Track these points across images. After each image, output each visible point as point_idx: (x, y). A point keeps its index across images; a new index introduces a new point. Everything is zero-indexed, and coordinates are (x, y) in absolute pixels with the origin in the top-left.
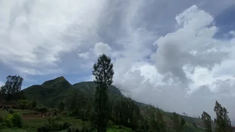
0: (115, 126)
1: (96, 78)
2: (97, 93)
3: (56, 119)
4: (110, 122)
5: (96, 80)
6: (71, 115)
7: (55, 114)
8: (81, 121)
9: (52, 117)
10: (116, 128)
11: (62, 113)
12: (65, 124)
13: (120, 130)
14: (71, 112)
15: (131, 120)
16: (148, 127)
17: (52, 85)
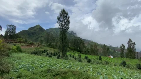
0: (71, 51)
1: (60, 25)
2: (61, 34)
3: (40, 48)
4: (68, 49)
5: (59, 27)
6: (47, 46)
7: (38, 45)
8: (53, 49)
9: (37, 47)
10: (71, 52)
11: (42, 45)
12: (45, 50)
13: (74, 53)
14: (47, 44)
15: (79, 48)
16: (88, 51)
17: (34, 30)
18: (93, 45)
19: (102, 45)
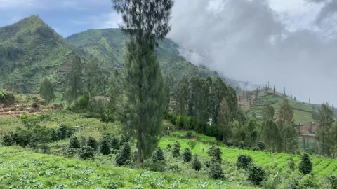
0: (177, 133)
1: (125, 19)
2: (131, 58)
3: (42, 118)
4: (165, 123)
5: (125, 26)
6: (73, 110)
7: (35, 106)
8: (98, 121)
9: (28, 114)
10: (179, 137)
11: (52, 104)
12: (63, 129)
13: (187, 140)
14: (73, 103)
15: (215, 121)
16: (254, 134)
17: (15, 38)
18: (277, 107)
19: (313, 106)
